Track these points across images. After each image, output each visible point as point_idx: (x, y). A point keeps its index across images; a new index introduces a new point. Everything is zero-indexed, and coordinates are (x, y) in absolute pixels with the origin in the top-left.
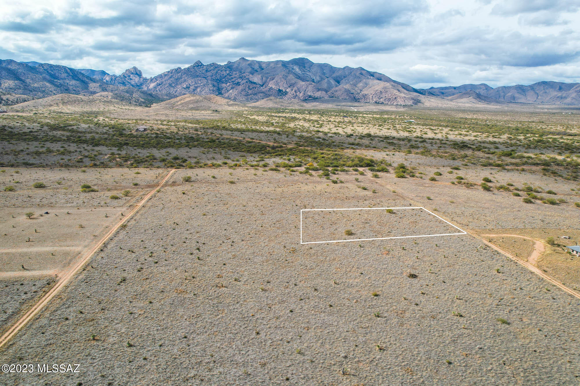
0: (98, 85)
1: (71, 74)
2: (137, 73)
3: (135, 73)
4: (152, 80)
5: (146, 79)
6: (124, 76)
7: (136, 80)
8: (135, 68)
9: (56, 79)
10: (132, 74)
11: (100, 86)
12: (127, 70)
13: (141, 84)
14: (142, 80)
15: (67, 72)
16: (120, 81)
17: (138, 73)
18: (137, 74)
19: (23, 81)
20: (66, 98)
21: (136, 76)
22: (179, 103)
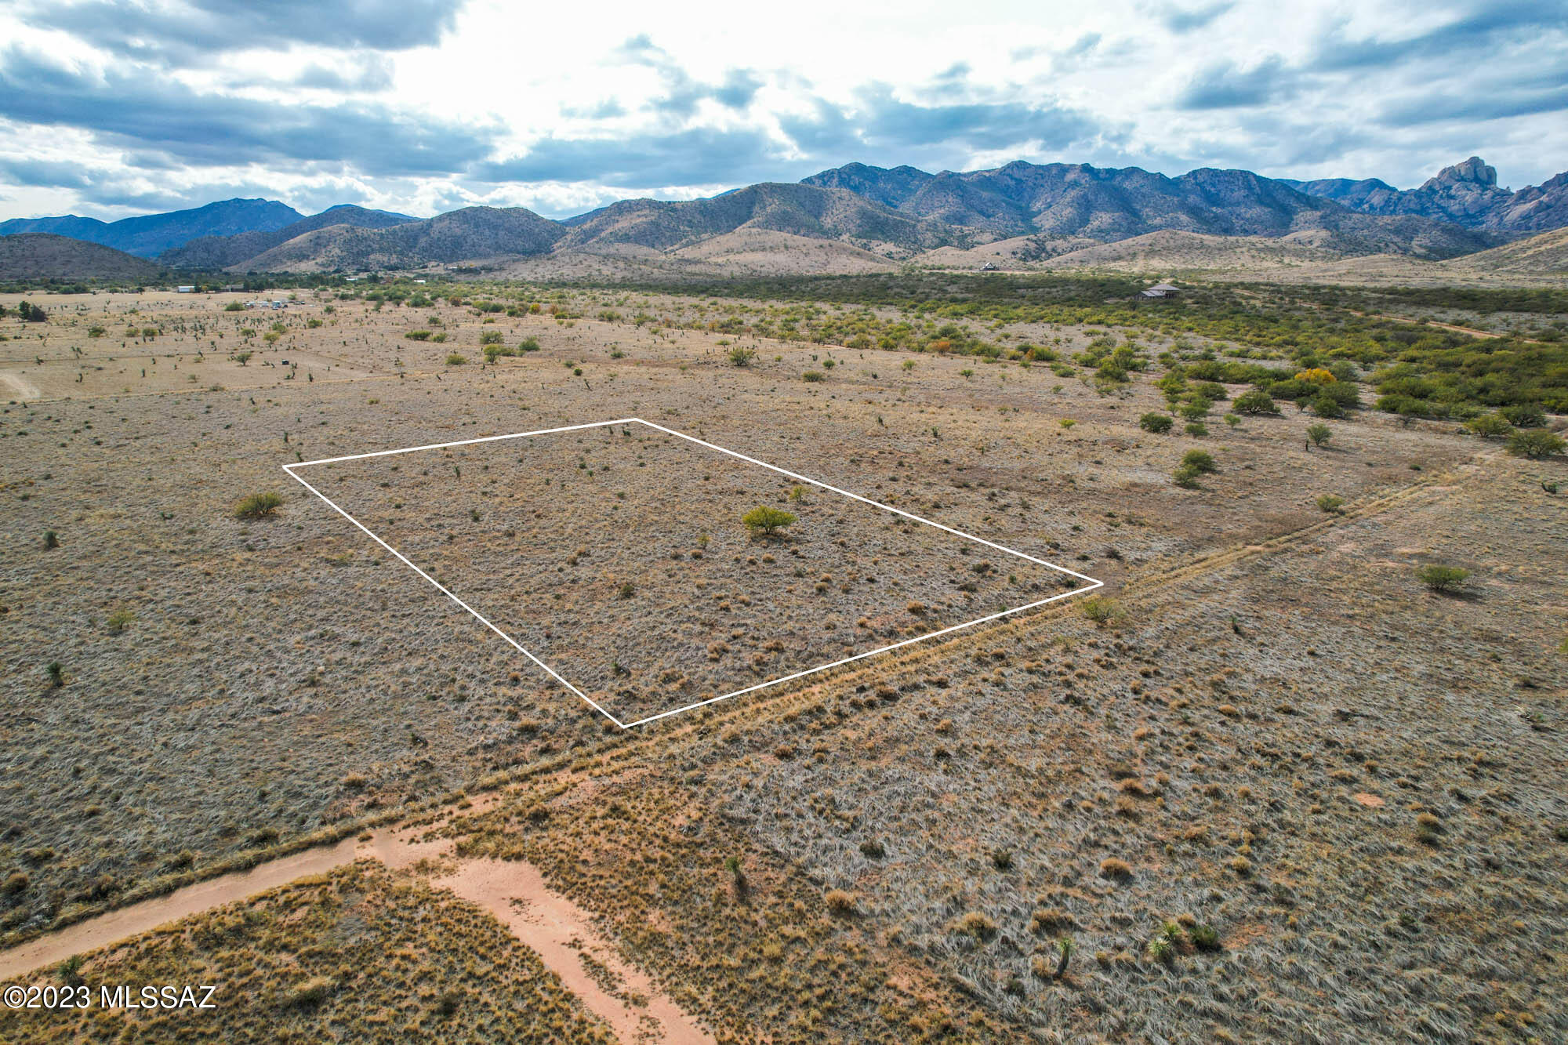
0: (1319, 214)
1: (1257, 190)
2: (1479, 175)
3: (1471, 176)
4: (1524, 195)
5: (1505, 194)
6: (1430, 189)
7: (1470, 196)
8: (1475, 162)
9: (1218, 205)
10: (1462, 179)
11: (1322, 217)
12: (1444, 172)
13: (1483, 210)
14: (1489, 194)
15: (1250, 188)
16: (1412, 206)
17: (1484, 176)
18: (1477, 179)
19: (1135, 213)
20: (1163, 241)
21: (1472, 185)
22: (1530, 252)
